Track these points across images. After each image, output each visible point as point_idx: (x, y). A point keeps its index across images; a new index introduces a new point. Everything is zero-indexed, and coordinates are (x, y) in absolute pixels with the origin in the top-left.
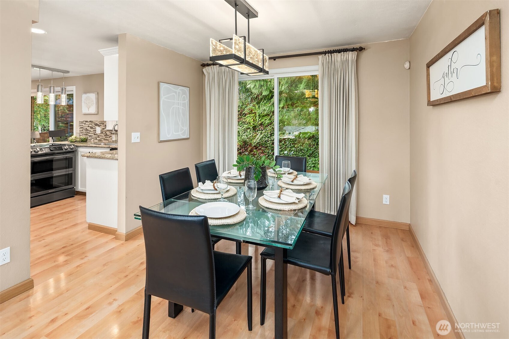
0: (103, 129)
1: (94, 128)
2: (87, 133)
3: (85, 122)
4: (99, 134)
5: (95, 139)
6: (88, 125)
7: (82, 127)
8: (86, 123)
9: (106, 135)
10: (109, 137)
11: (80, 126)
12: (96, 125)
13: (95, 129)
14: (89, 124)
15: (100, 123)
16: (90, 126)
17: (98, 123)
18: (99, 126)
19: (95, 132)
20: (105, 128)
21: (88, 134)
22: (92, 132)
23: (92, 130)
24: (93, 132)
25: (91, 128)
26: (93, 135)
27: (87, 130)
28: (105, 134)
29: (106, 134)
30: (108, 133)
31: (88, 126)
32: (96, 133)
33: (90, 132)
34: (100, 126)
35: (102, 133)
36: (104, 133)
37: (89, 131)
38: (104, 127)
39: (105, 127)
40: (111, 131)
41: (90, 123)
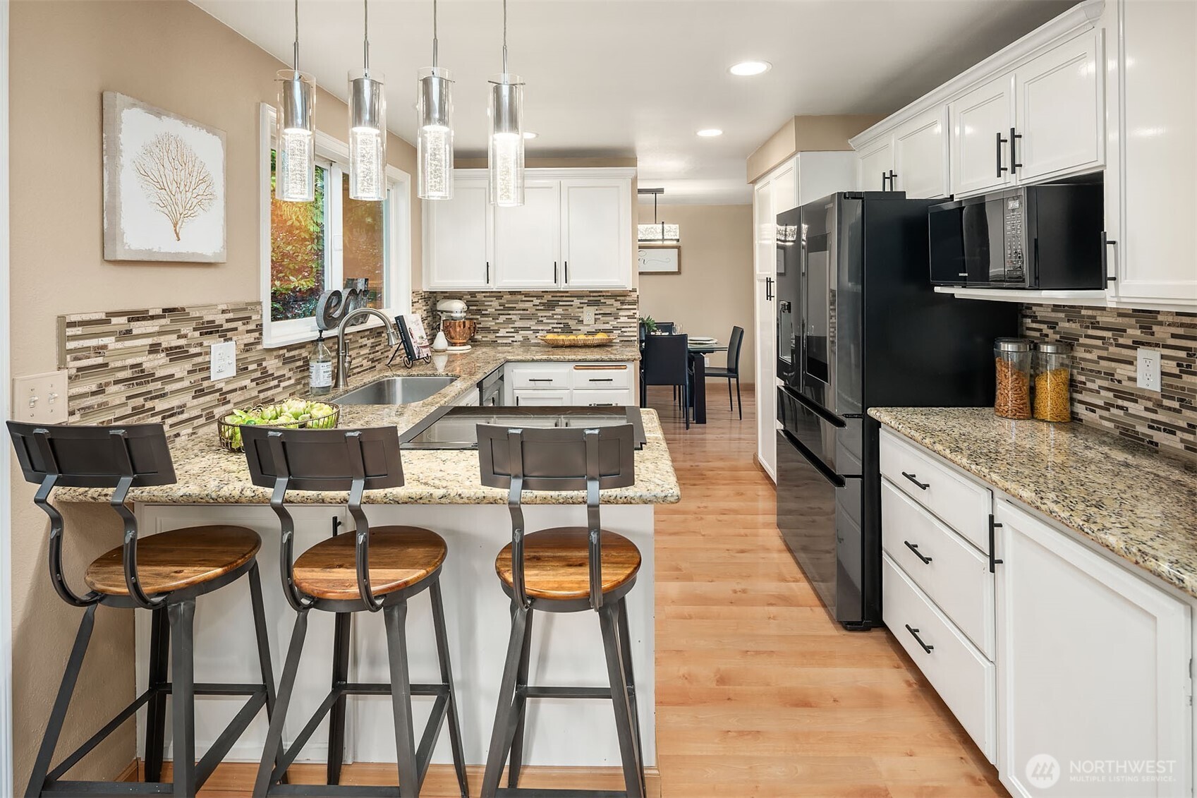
0: (248, 347)
1: (197, 350)
2: (140, 401)
3: (124, 320)
4: (228, 381)
5: (202, 420)
6: (149, 341)
7: (100, 360)
8: (138, 328)
9: (265, 375)
10: (275, 382)
11: (78, 354)
12: (210, 329)
13: (200, 359)
14: (160, 333)
15: (231, 316)
16: (170, 341)
17: (220, 319)
18: (223, 333)
19: (204, 375)
20: (258, 341)
21: (149, 405)
22: (181, 379)
23: (180, 369)
24: (186, 383)
25: (177, 354)
26: (186, 398)
27: (140, 375)
28: (258, 374)
29: (264, 371)
30: (272, 364)
31: (154, 349)
32: (206, 384)
33: (168, 388)
34: (229, 334)
35: (242, 370)
36: (251, 367)
37: (158, 385)
38: (250, 338)
39: (256, 335)
40: (281, 352)
41: (163, 321)
